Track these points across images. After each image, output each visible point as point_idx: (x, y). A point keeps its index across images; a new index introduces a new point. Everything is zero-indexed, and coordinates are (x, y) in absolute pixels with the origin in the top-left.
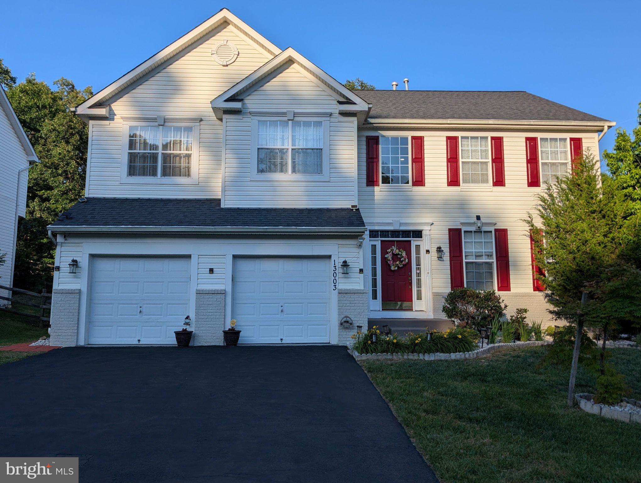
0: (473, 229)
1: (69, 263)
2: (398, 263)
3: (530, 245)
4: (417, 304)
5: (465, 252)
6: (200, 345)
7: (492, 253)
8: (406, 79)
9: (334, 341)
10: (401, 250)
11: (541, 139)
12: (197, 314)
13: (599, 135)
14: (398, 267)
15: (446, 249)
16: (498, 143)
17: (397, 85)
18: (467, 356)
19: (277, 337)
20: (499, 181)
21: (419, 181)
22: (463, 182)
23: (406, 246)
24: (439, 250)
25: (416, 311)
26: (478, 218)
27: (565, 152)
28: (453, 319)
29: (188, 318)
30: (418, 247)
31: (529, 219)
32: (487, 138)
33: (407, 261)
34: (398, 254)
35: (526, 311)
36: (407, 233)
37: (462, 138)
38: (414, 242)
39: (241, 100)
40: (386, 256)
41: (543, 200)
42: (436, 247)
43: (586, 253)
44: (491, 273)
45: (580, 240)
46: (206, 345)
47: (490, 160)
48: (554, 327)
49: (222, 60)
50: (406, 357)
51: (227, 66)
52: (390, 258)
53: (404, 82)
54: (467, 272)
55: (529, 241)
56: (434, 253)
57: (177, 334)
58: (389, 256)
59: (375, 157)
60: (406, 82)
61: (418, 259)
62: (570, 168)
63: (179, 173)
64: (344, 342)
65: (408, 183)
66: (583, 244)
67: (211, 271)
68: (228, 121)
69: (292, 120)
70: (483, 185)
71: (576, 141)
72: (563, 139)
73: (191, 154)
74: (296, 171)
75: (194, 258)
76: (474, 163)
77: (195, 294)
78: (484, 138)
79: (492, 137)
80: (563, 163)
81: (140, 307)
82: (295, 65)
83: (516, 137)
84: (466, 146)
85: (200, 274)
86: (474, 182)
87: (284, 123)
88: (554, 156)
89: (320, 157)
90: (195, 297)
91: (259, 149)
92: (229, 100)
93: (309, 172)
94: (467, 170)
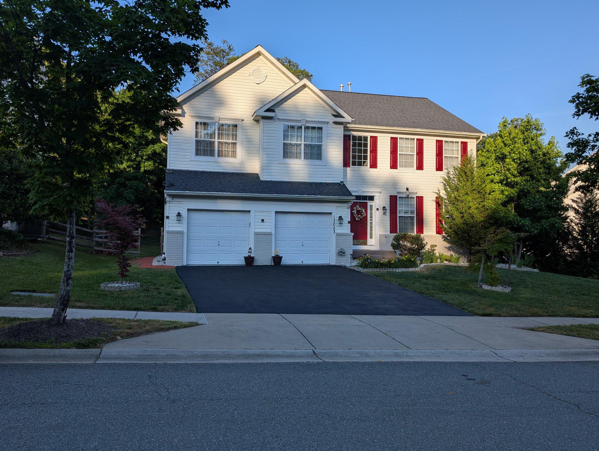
0: (404, 196)
1: (176, 214)
2: (360, 216)
3: (435, 206)
4: (370, 241)
5: (399, 210)
6: (257, 265)
7: (414, 210)
8: (349, 83)
9: (333, 263)
10: (362, 208)
11: (445, 141)
12: (255, 246)
13: (477, 141)
14: (360, 218)
15: (388, 208)
16: (420, 143)
17: (343, 87)
18: (417, 270)
19: (300, 260)
20: (420, 167)
21: (374, 165)
22: (400, 167)
23: (365, 206)
24: (384, 208)
25: (369, 245)
26: (407, 189)
27: (458, 150)
28: (396, 250)
29: (250, 249)
30: (371, 206)
31: (438, 192)
32: (414, 139)
33: (365, 215)
34: (360, 211)
35: (436, 246)
36: (365, 198)
37: (400, 138)
38: (369, 203)
39: (273, 111)
40: (353, 212)
41: (445, 180)
42: (382, 207)
43: (470, 213)
44: (413, 223)
45: (467, 206)
46: (261, 265)
47: (415, 153)
48: (450, 255)
49: (256, 80)
50: (386, 270)
51: (259, 84)
52: (355, 213)
53: (348, 84)
54: (399, 222)
55: (435, 204)
56: (381, 211)
57: (246, 258)
58: (355, 212)
59: (348, 148)
60: (349, 85)
61: (371, 213)
62: (460, 160)
63: (227, 155)
64: (339, 263)
65: (367, 166)
66: (469, 209)
67: (263, 221)
68: (265, 123)
69: (304, 125)
70: (410, 169)
71: (464, 143)
72: (457, 142)
73: (236, 143)
74: (306, 158)
75: (252, 212)
76: (406, 155)
77: (253, 234)
78: (412, 139)
79: (417, 139)
80: (456, 157)
81: (219, 242)
82: (306, 89)
83: (431, 140)
84: (402, 143)
85: (256, 223)
86: (405, 166)
87: (300, 127)
88: (452, 152)
89: (320, 150)
90: (253, 237)
91: (284, 143)
92: (268, 111)
93: (314, 159)
94: (402, 159)
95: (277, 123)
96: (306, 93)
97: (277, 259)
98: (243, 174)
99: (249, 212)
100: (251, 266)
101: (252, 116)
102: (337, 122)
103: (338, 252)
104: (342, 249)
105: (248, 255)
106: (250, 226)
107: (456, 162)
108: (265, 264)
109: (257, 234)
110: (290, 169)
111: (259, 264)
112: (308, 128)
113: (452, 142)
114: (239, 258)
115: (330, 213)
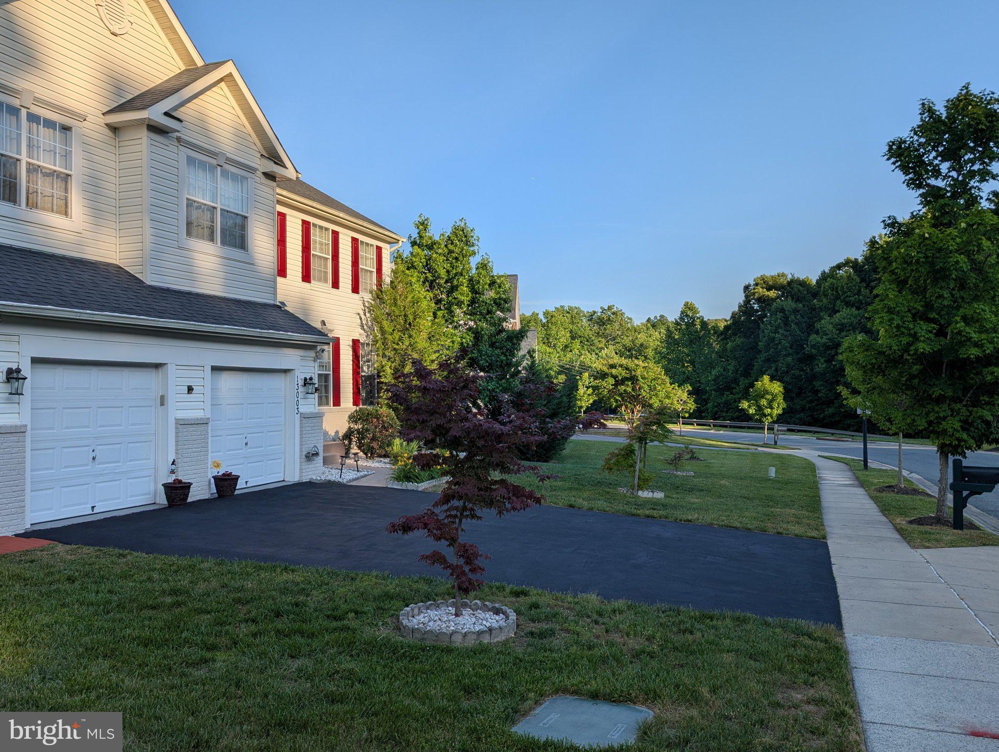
3: (352, 356)
7: (330, 363)
9: (294, 477)
11: (361, 242)
12: (181, 456)
13: (391, 248)
16: (336, 239)
20: (336, 285)
21: (282, 271)
22: (313, 279)
26: (324, 322)
27: (373, 259)
28: (345, 441)
32: (329, 229)
37: (313, 225)
39: (178, 119)
46: (191, 500)
47: (330, 257)
49: (112, 22)
51: (116, 35)
55: (351, 352)
57: (169, 488)
63: (50, 207)
64: (306, 477)
67: (190, 389)
68: (153, 142)
69: (221, 166)
70: (325, 285)
71: (379, 249)
72: (372, 245)
73: (68, 175)
74: (223, 243)
75: (171, 369)
76: (320, 257)
77: (174, 426)
78: (327, 229)
79: (333, 230)
80: (371, 272)
81: (93, 451)
82: (223, 84)
83: (346, 235)
84: (315, 235)
85: (178, 395)
86: (319, 280)
87: (212, 168)
88: (367, 263)
89: (243, 227)
90: (174, 430)
91: (188, 199)
92: (167, 114)
93: (236, 247)
94: (314, 265)
95: (175, 149)
96: (221, 93)
97: (226, 482)
98: (91, 263)
99: (157, 366)
100: (180, 505)
101: (103, 114)
102: (271, 174)
103: (304, 453)
104: (315, 446)
105: (174, 480)
106: (162, 404)
107: (371, 280)
108: (198, 498)
109: (181, 424)
110: (197, 263)
111: (189, 500)
112: (225, 174)
113: (367, 244)
114: (152, 488)
115: (286, 371)
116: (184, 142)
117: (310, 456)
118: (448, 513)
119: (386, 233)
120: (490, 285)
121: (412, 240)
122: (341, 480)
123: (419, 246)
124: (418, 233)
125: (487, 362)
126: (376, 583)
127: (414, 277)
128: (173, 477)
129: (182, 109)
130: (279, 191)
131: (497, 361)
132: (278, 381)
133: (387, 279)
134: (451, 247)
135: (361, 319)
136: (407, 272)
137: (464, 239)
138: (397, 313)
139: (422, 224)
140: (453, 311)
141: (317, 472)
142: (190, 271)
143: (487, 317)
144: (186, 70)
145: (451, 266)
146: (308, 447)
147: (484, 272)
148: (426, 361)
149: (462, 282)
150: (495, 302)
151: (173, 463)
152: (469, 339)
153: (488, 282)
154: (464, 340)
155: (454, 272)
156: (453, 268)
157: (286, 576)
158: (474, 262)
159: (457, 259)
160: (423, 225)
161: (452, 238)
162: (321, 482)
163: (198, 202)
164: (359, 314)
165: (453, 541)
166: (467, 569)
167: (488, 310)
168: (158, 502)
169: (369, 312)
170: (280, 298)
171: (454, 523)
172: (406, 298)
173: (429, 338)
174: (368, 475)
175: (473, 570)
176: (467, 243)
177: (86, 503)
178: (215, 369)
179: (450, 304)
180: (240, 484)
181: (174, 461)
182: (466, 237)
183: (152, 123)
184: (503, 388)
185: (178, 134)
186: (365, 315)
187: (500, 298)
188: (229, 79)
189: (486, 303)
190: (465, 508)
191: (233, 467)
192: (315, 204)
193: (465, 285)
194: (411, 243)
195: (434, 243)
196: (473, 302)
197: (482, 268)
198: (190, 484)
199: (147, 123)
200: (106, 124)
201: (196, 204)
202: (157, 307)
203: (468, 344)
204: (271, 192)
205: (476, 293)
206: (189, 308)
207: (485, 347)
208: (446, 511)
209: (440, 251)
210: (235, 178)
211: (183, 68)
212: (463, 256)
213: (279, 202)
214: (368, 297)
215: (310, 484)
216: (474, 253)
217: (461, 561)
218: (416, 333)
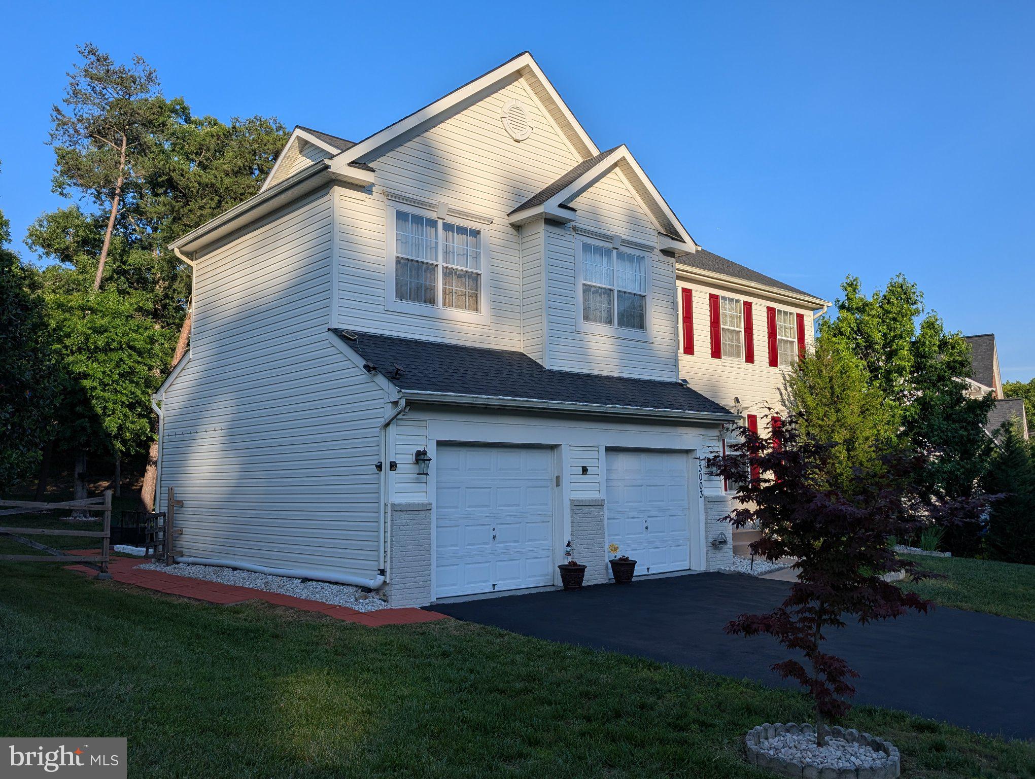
9: (700, 566)
11: (778, 311)
12: (576, 537)
13: (814, 315)
16: (748, 310)
19: (644, 565)
20: (750, 358)
21: (691, 348)
22: (724, 355)
26: (737, 400)
27: (793, 329)
32: (741, 302)
37: (722, 298)
39: (573, 209)
46: (588, 584)
47: (743, 329)
49: (516, 131)
51: (519, 142)
57: (565, 570)
62: (797, 348)
63: (463, 303)
64: (714, 567)
67: (585, 470)
68: (551, 235)
69: (617, 249)
70: (738, 359)
71: (800, 317)
72: (791, 314)
73: (479, 275)
74: (621, 324)
75: (565, 449)
76: (731, 331)
77: (569, 507)
78: (738, 301)
79: (744, 302)
80: (792, 342)
81: (494, 530)
82: (617, 170)
83: (761, 305)
84: (725, 308)
85: (572, 476)
86: (731, 355)
87: (608, 252)
88: (787, 332)
89: (642, 308)
90: (569, 512)
91: (584, 285)
92: (561, 206)
93: (633, 327)
94: (724, 340)
95: (571, 238)
96: (617, 178)
97: (623, 567)
98: (499, 353)
99: (553, 447)
100: (575, 588)
101: (508, 215)
102: (670, 250)
103: (711, 540)
104: (722, 533)
105: (569, 562)
106: (558, 485)
107: (792, 351)
108: (595, 582)
109: (577, 505)
110: (592, 345)
111: (583, 585)
112: (621, 256)
113: (786, 313)
114: (550, 570)
115: (687, 452)
116: (579, 231)
117: (718, 544)
118: (800, 615)
119: (807, 298)
120: (939, 347)
121: (840, 303)
122: (751, 573)
123: (848, 310)
124: (847, 295)
125: (941, 438)
126: (742, 693)
127: (842, 344)
128: (570, 559)
129: (578, 199)
130: (678, 266)
131: (954, 437)
132: (680, 463)
133: (811, 350)
134: (887, 307)
135: (781, 394)
136: (834, 339)
137: (903, 297)
138: (822, 384)
139: (850, 285)
140: (892, 380)
141: (726, 562)
142: (583, 353)
143: (939, 384)
144: (584, 162)
145: (888, 329)
146: (714, 535)
147: (930, 332)
148: (857, 438)
149: (901, 345)
150: (948, 367)
151: (568, 545)
152: (915, 411)
153: (938, 343)
154: (908, 413)
155: (892, 334)
156: (891, 330)
157: (646, 673)
158: (917, 322)
159: (895, 319)
160: (852, 286)
161: (888, 297)
162: (730, 573)
163: (595, 287)
164: (778, 389)
165: (811, 649)
166: (831, 687)
167: (939, 376)
168: (556, 584)
169: (791, 386)
170: (682, 375)
171: (810, 628)
172: (833, 368)
173: (863, 412)
174: (784, 568)
175: (839, 690)
176: (907, 300)
177: (487, 581)
178: (609, 449)
179: (888, 372)
180: (639, 571)
181: (569, 543)
182: (905, 293)
183: (548, 217)
184: (967, 470)
185: (573, 223)
186: (786, 390)
187: (954, 361)
188: (623, 163)
189: (936, 368)
190: (822, 611)
191: (630, 552)
192: (722, 276)
193: (906, 348)
194: (839, 307)
195: (866, 304)
196: (918, 367)
197: (928, 327)
198: (585, 567)
199: (544, 217)
200: (511, 224)
201: (593, 289)
202: (550, 390)
203: (913, 417)
204: (669, 268)
205: (923, 356)
206: (583, 389)
207: (938, 421)
208: (798, 612)
209: (873, 312)
210: (631, 258)
211: (581, 160)
212: (903, 317)
213: (679, 278)
214: (788, 369)
215: (718, 575)
216: (917, 312)
217: (823, 677)
218: (844, 407)
